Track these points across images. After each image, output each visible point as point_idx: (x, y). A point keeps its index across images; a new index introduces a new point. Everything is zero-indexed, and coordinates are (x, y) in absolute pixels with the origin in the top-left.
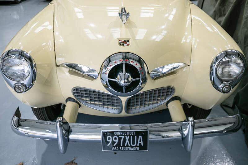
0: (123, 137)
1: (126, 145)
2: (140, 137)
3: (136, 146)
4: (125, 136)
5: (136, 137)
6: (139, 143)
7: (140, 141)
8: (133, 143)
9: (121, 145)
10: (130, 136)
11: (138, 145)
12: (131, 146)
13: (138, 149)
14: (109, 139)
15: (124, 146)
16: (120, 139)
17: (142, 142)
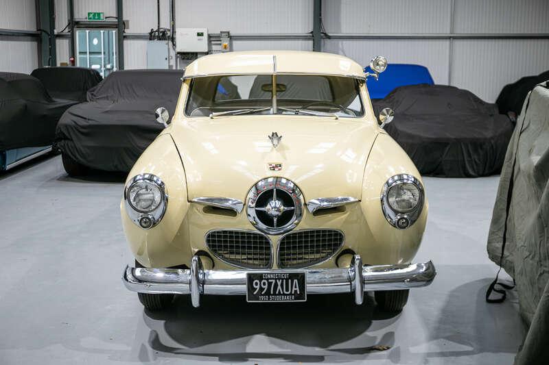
0: (274, 281)
1: (277, 293)
2: (296, 281)
3: (291, 294)
4: (276, 279)
5: (290, 281)
6: (294, 289)
7: (296, 287)
8: (287, 290)
9: (272, 293)
10: (283, 279)
11: (293, 293)
12: (284, 294)
13: (293, 298)
14: (256, 284)
15: (274, 294)
16: (270, 284)
17: (298, 289)
